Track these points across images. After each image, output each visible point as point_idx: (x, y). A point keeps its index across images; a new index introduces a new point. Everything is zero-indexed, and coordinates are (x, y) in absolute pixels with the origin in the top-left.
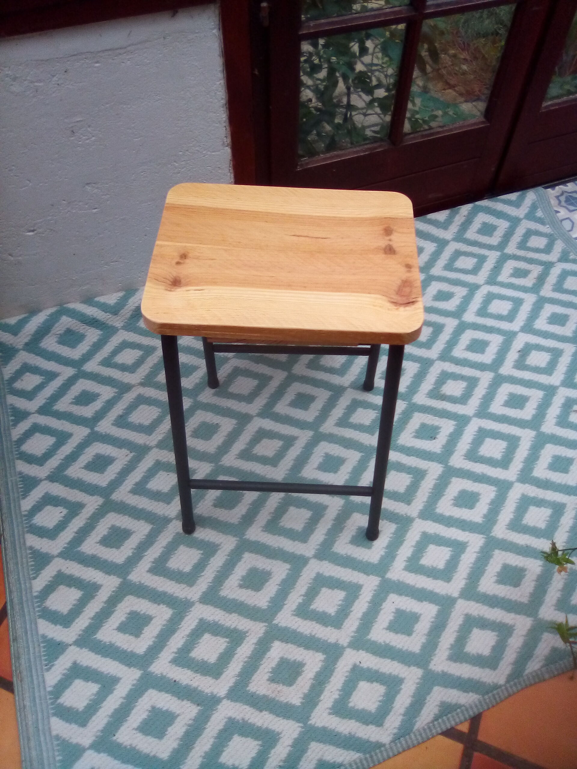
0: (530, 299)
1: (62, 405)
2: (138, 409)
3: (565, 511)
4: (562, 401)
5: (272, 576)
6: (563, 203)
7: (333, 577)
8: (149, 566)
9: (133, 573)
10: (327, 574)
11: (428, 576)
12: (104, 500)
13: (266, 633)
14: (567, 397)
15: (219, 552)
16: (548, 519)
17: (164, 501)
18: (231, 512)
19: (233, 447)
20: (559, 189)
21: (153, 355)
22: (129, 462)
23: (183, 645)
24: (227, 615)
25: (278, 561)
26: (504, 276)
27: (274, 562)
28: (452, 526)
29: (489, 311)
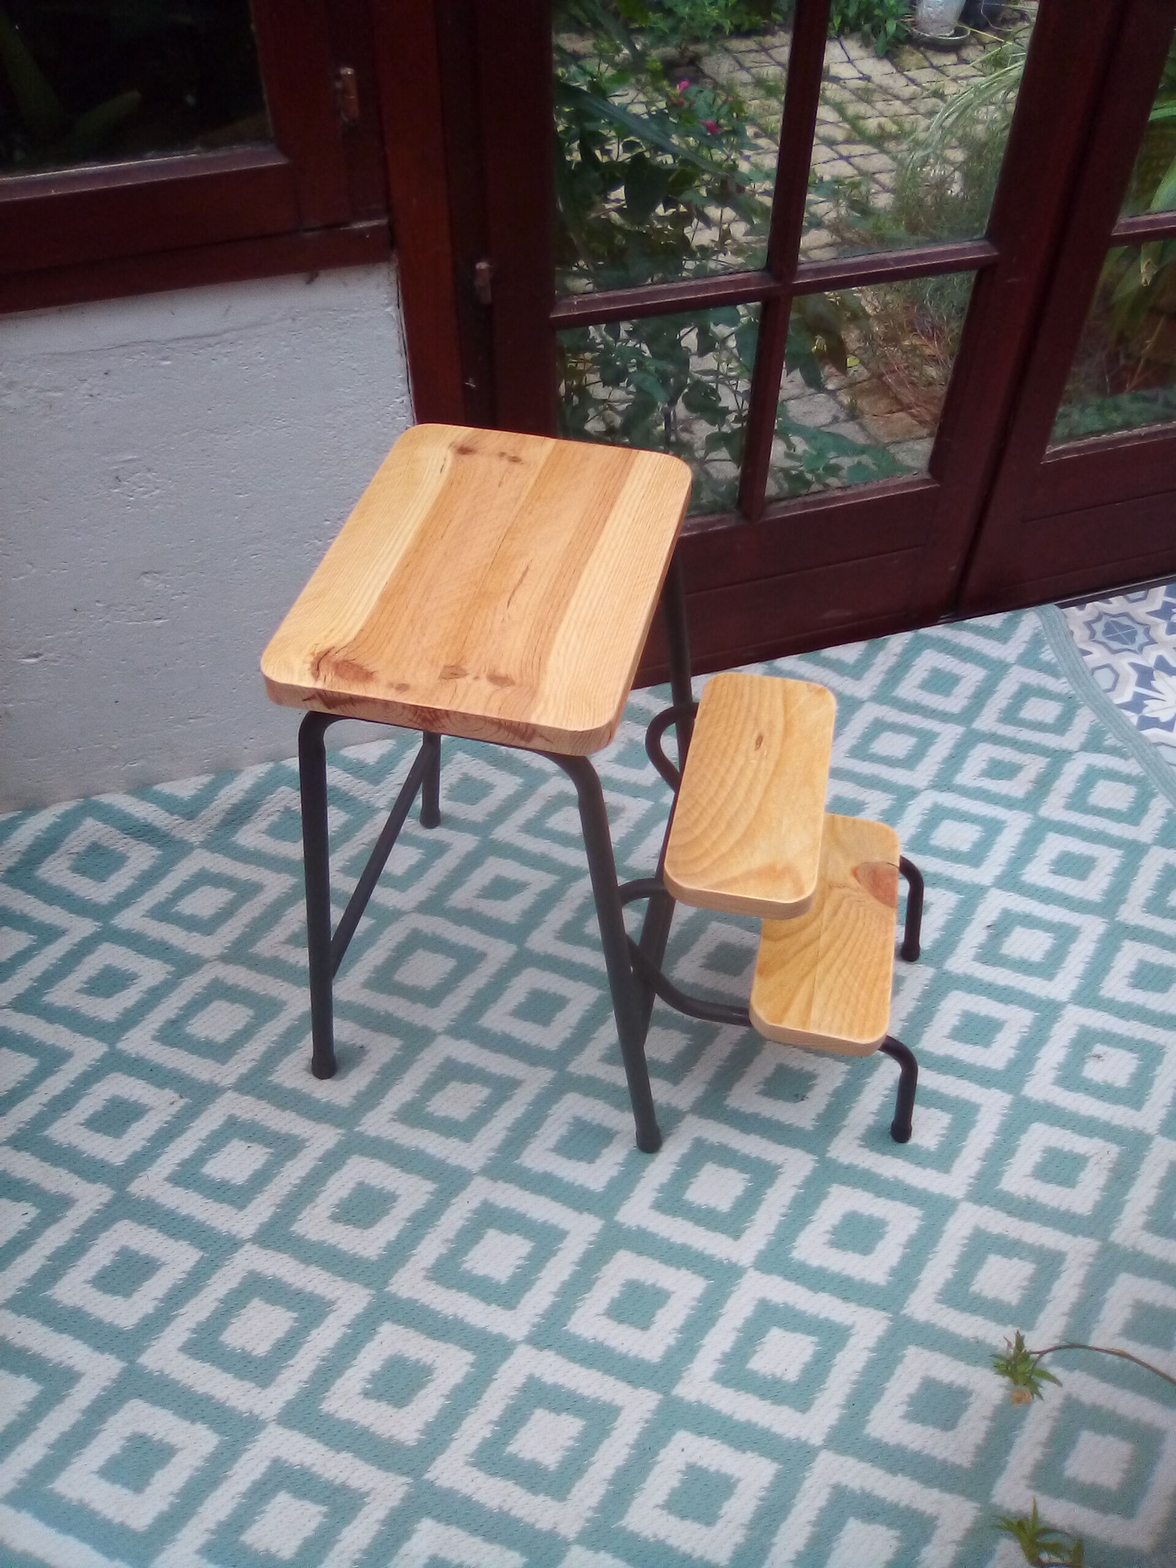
0: (1017, 823)
1: (61, 995)
2: (209, 1009)
3: (1063, 1268)
4: (1072, 1033)
5: (435, 1376)
6: (1099, 636)
7: (562, 1387)
8: (184, 1337)
9: (150, 1351)
10: (549, 1379)
11: (763, 1397)
12: (113, 1192)
13: (408, 1499)
14: (1083, 1027)
15: (331, 1317)
16: (1025, 1283)
17: (232, 1203)
18: (366, 1233)
19: (387, 1097)
20: (1093, 608)
21: (255, 900)
22: (174, 1116)
23: (230, 1516)
24: (331, 1454)
25: (450, 1345)
26: (969, 774)
27: (442, 1346)
28: (823, 1289)
29: (933, 842)
